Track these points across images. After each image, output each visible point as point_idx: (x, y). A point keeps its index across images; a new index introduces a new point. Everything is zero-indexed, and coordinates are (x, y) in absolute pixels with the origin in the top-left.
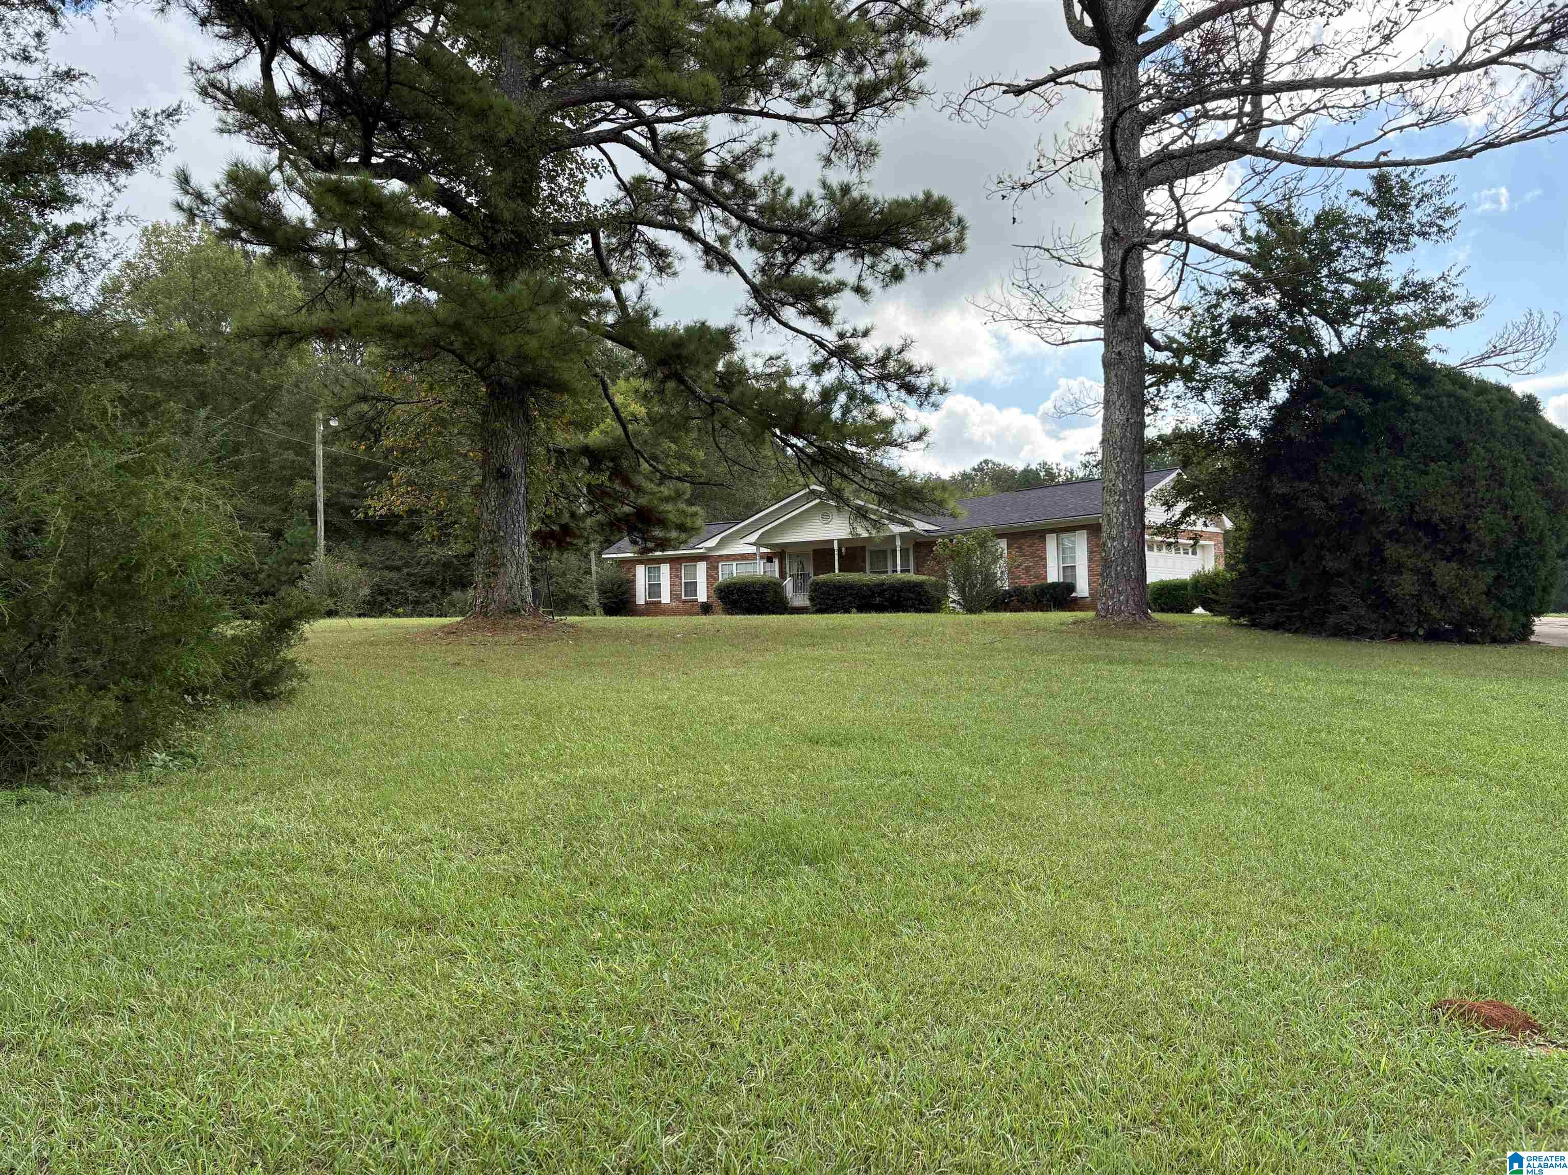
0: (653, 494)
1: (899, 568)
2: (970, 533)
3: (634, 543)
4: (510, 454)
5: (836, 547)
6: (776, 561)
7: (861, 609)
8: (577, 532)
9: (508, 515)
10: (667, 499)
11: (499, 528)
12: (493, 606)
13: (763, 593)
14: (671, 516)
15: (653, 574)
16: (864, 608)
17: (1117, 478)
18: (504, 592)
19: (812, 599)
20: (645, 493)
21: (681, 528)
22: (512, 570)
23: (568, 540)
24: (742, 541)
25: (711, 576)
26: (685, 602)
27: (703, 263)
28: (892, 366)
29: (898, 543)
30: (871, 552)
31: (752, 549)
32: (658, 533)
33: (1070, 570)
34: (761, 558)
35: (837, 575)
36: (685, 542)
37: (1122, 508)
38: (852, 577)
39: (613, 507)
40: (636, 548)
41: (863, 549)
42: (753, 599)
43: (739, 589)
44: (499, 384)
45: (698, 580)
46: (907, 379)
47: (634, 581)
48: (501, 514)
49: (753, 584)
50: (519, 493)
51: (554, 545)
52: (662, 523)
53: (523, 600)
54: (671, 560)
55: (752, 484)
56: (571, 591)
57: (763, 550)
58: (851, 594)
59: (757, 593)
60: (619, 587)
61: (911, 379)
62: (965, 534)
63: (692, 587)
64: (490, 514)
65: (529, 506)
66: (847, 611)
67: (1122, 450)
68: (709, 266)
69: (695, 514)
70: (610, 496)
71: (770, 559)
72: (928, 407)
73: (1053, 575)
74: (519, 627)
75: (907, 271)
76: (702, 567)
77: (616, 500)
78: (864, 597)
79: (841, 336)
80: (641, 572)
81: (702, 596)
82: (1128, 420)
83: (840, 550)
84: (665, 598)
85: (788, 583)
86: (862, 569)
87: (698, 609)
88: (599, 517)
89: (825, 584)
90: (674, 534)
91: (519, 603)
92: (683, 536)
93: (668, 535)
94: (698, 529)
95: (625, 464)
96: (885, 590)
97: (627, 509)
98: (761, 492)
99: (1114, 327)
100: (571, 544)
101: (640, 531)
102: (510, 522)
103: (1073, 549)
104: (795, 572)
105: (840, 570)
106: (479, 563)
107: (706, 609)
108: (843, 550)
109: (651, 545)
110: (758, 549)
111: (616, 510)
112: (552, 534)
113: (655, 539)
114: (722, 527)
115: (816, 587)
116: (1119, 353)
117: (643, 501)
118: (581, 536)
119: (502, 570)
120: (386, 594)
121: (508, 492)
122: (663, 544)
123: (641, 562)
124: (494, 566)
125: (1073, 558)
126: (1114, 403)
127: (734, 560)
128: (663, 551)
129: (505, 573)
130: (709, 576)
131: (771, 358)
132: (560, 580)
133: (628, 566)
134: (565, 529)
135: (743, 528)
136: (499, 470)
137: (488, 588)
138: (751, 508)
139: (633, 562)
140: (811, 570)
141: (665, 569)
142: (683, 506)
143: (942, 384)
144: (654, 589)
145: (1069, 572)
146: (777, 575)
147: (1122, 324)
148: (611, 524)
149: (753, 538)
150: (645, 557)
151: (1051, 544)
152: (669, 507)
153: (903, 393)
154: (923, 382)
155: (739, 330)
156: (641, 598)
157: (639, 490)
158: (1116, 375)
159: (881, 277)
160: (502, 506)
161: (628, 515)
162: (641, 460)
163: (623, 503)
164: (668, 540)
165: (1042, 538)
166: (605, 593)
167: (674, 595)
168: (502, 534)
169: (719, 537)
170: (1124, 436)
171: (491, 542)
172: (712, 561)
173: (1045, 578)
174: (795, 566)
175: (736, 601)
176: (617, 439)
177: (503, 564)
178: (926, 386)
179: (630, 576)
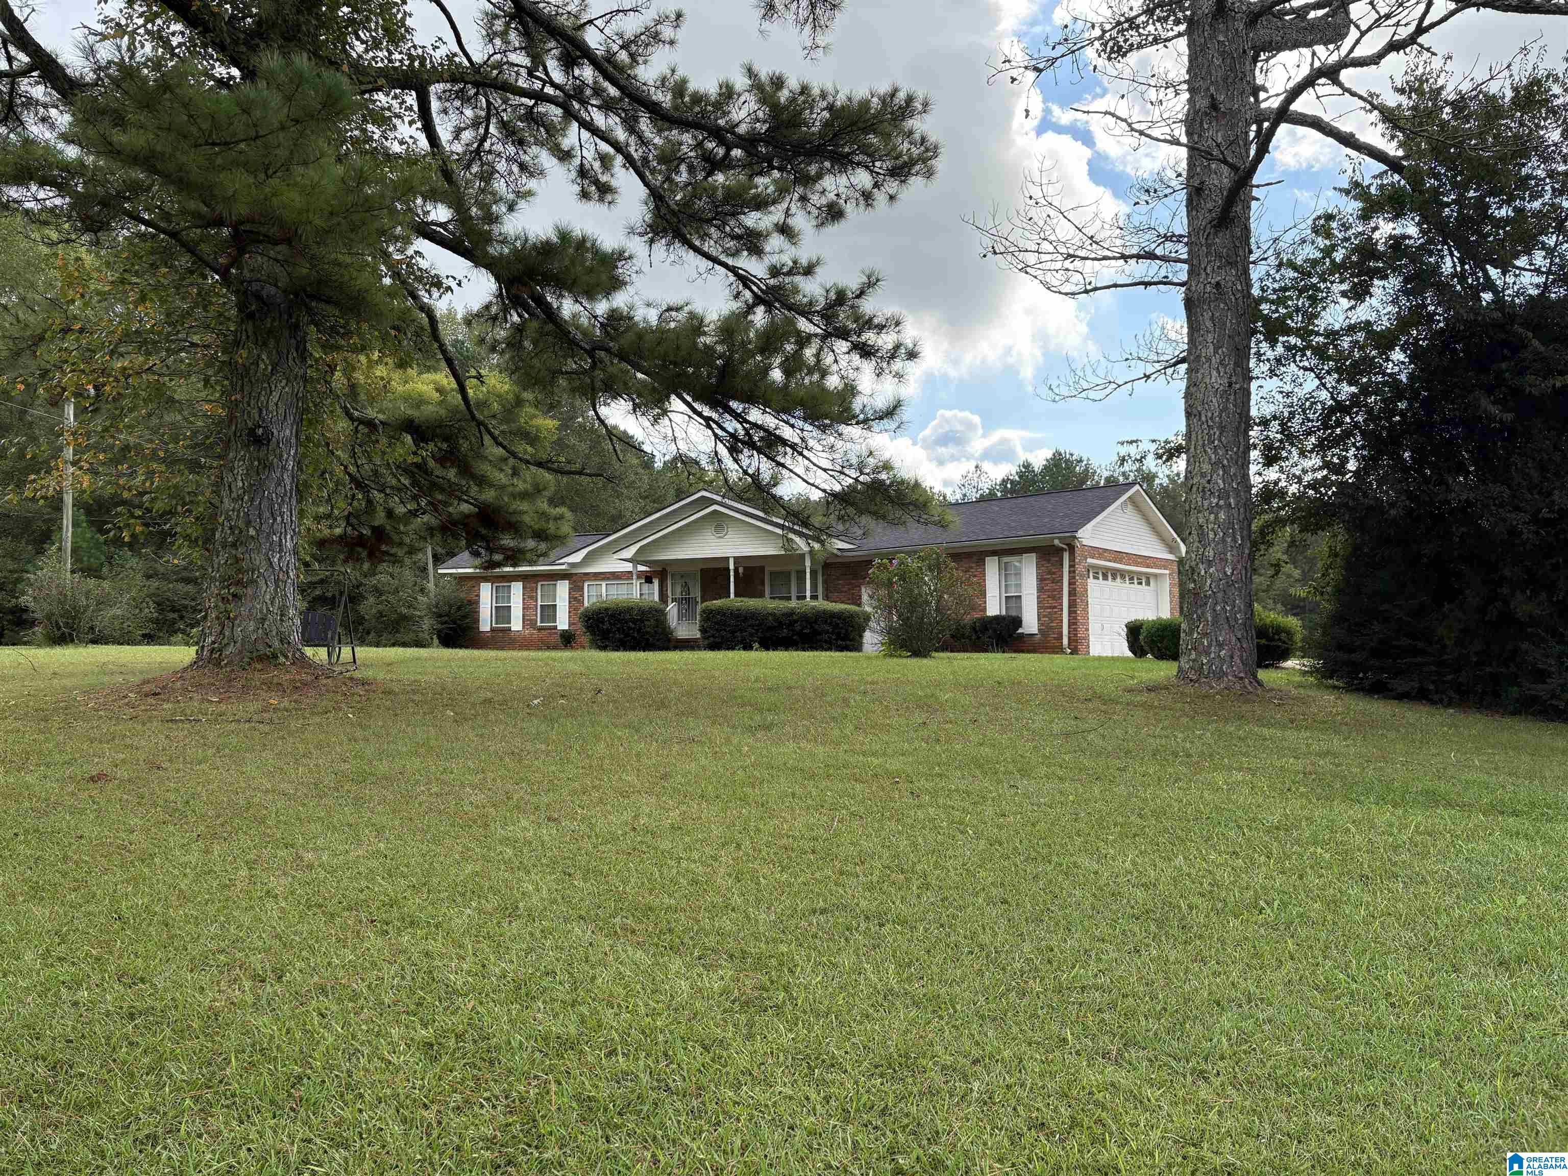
0: (503, 487)
1: (808, 594)
2: (915, 552)
3: (476, 554)
4: (272, 406)
5: (732, 567)
6: (656, 582)
7: (767, 645)
8: (396, 538)
9: (265, 504)
10: (524, 495)
11: (248, 523)
12: (231, 649)
13: (642, 621)
14: (527, 519)
15: (502, 594)
16: (770, 643)
17: (1213, 471)
18: (252, 626)
19: (703, 630)
20: (491, 485)
21: (540, 535)
22: (266, 590)
23: (384, 548)
24: (616, 556)
25: (575, 599)
26: (541, 629)
27: (577, 189)
28: (843, 316)
29: (808, 563)
30: (771, 573)
31: (629, 567)
32: (507, 541)
33: (1014, 601)
34: (639, 577)
35: (733, 601)
36: (545, 555)
37: (1222, 516)
38: (752, 603)
39: (446, 504)
40: (478, 561)
41: (762, 569)
42: (630, 628)
43: (612, 616)
44: (258, 297)
45: (558, 603)
46: (864, 337)
47: (477, 603)
48: (252, 500)
49: (629, 610)
50: (284, 468)
51: (364, 554)
52: (514, 528)
53: (284, 640)
54: (524, 578)
55: (619, 495)
56: (404, 611)
57: (641, 568)
58: (752, 626)
59: (635, 621)
60: (459, 608)
61: (869, 337)
62: (909, 553)
63: (550, 611)
64: (234, 500)
65: (301, 491)
66: (748, 647)
67: (1222, 429)
68: (585, 195)
69: (561, 517)
70: (442, 490)
71: (649, 580)
72: (889, 377)
73: (994, 608)
74: (270, 686)
75: (849, 208)
76: (563, 589)
77: (451, 494)
78: (770, 628)
79: (775, 271)
80: (486, 592)
81: (563, 623)
82: (1230, 385)
83: (736, 570)
84: (516, 625)
85: (672, 609)
86: (761, 595)
87: (556, 639)
88: (426, 518)
89: (720, 611)
90: (531, 544)
91: (276, 644)
92: (543, 546)
93: (522, 545)
94: (565, 537)
95: (465, 446)
96: (796, 621)
97: (465, 508)
98: (628, 504)
99: (1208, 246)
100: (387, 553)
101: (483, 538)
102: (267, 514)
103: (1018, 574)
104: (678, 596)
105: (736, 595)
106: (213, 579)
107: (567, 640)
108: (741, 570)
109: (498, 557)
110: (635, 567)
111: (451, 509)
112: (361, 541)
113: (503, 549)
114: (590, 539)
115: (709, 616)
116: (1218, 284)
117: (489, 495)
118: (401, 544)
119: (250, 591)
120: (179, 611)
121: (267, 466)
122: (514, 557)
123: (486, 579)
124: (239, 583)
125: (1018, 586)
126: (1209, 360)
127: (603, 579)
128: (515, 565)
129: (255, 597)
130: (572, 599)
131: (670, 309)
132: (391, 598)
133: (470, 584)
134: (379, 532)
135: (615, 541)
136: (252, 432)
137: (225, 620)
138: (617, 522)
139: (476, 580)
140: (697, 593)
141: (517, 589)
142: (544, 505)
143: (910, 346)
144: (503, 613)
145: (1013, 604)
146: (656, 598)
147: (1221, 240)
148: (444, 529)
149: (630, 552)
150: (489, 573)
151: (992, 569)
152: (524, 506)
153: (856, 358)
154: (886, 341)
155: (630, 257)
156: (486, 623)
157: (482, 481)
158: (1212, 319)
159: (815, 212)
160: (255, 489)
161: (467, 516)
162: (487, 440)
163: (460, 499)
164: (522, 551)
165: (981, 563)
166: (440, 616)
167: (527, 621)
168: (252, 532)
169: (585, 551)
170: (1225, 409)
171: (234, 545)
172: (576, 580)
173: (985, 609)
174: (678, 589)
175: (608, 631)
176: (454, 411)
177: (253, 582)
178: (890, 346)
179: (472, 596)
